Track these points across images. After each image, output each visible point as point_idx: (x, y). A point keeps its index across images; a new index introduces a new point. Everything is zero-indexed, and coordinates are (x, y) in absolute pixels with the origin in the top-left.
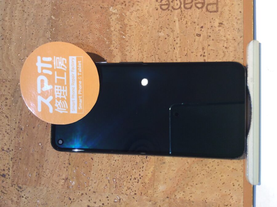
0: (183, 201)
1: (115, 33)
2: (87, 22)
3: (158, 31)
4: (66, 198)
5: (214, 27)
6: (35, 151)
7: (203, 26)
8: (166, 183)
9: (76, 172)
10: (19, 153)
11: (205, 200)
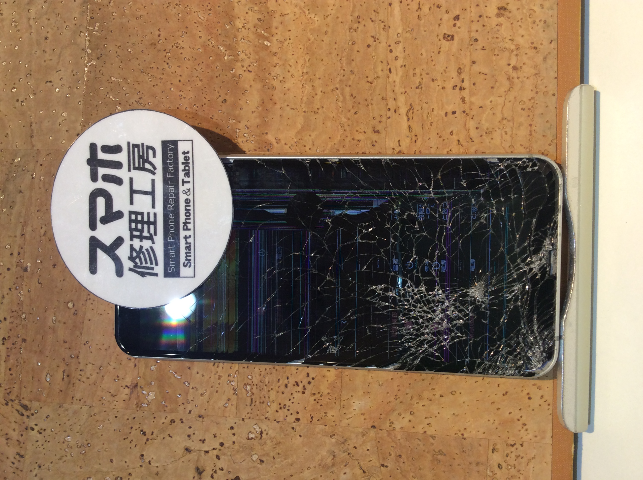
0: (409, 436)
1: (244, 32)
2: (177, 7)
3: (351, 28)
4: (133, 431)
5: (487, 17)
6: (59, 321)
7: (459, 15)
8: (368, 392)
9: (156, 368)
10: (20, 327)
11: (462, 432)
